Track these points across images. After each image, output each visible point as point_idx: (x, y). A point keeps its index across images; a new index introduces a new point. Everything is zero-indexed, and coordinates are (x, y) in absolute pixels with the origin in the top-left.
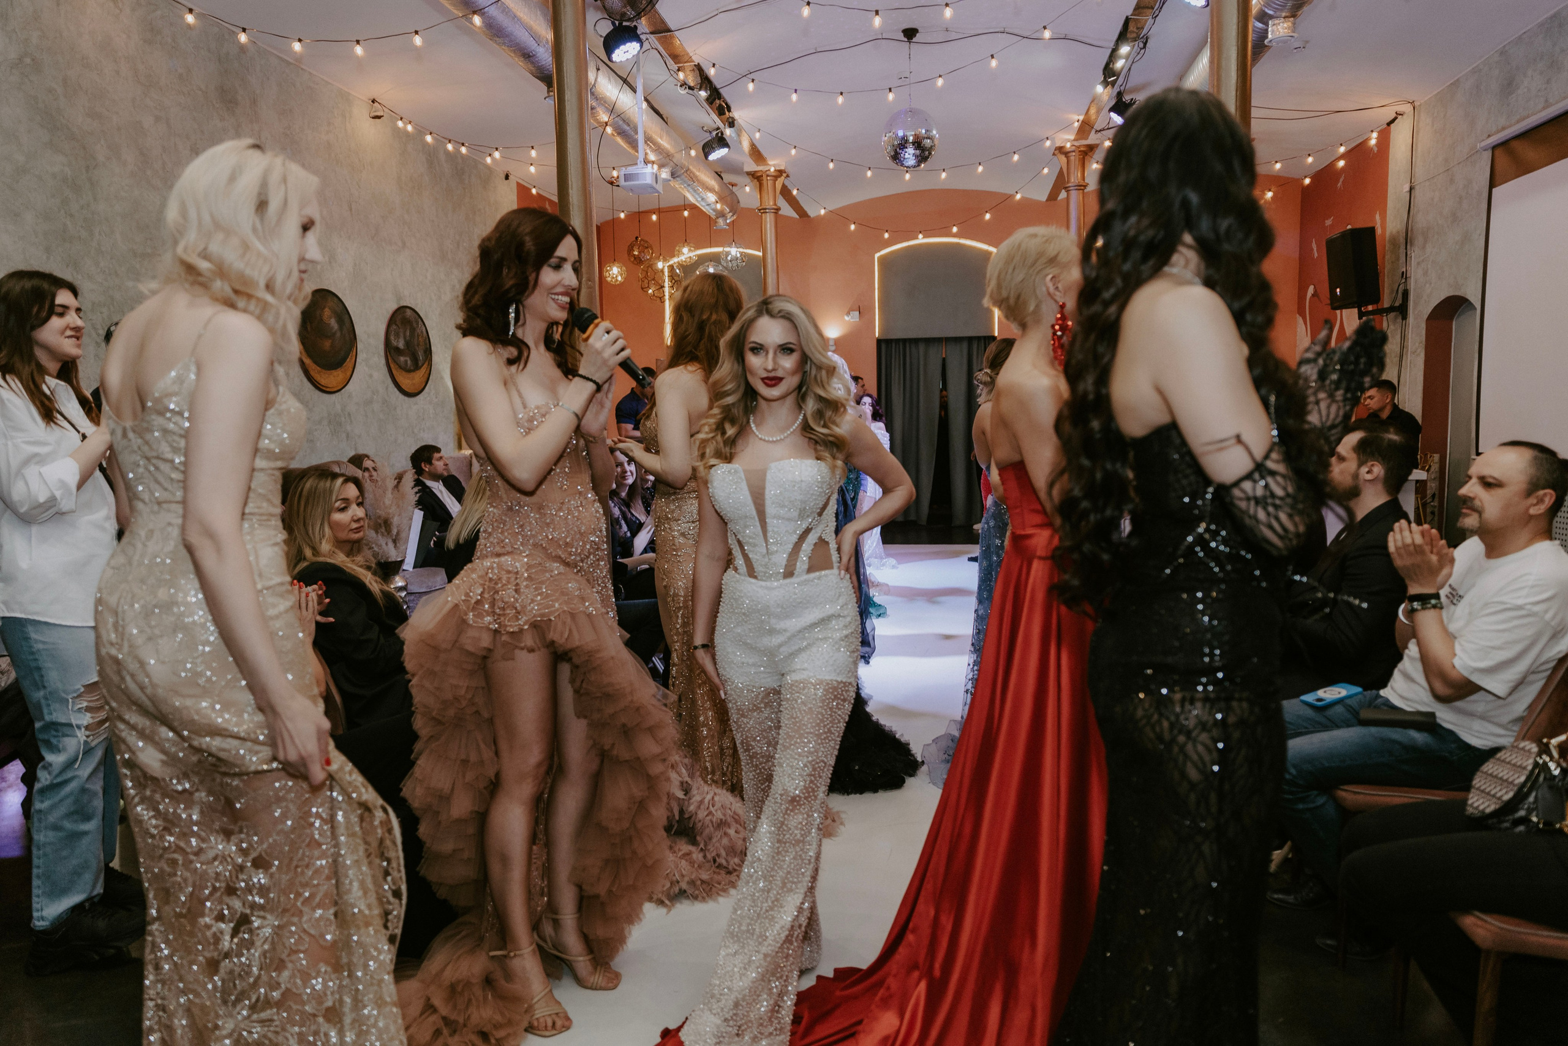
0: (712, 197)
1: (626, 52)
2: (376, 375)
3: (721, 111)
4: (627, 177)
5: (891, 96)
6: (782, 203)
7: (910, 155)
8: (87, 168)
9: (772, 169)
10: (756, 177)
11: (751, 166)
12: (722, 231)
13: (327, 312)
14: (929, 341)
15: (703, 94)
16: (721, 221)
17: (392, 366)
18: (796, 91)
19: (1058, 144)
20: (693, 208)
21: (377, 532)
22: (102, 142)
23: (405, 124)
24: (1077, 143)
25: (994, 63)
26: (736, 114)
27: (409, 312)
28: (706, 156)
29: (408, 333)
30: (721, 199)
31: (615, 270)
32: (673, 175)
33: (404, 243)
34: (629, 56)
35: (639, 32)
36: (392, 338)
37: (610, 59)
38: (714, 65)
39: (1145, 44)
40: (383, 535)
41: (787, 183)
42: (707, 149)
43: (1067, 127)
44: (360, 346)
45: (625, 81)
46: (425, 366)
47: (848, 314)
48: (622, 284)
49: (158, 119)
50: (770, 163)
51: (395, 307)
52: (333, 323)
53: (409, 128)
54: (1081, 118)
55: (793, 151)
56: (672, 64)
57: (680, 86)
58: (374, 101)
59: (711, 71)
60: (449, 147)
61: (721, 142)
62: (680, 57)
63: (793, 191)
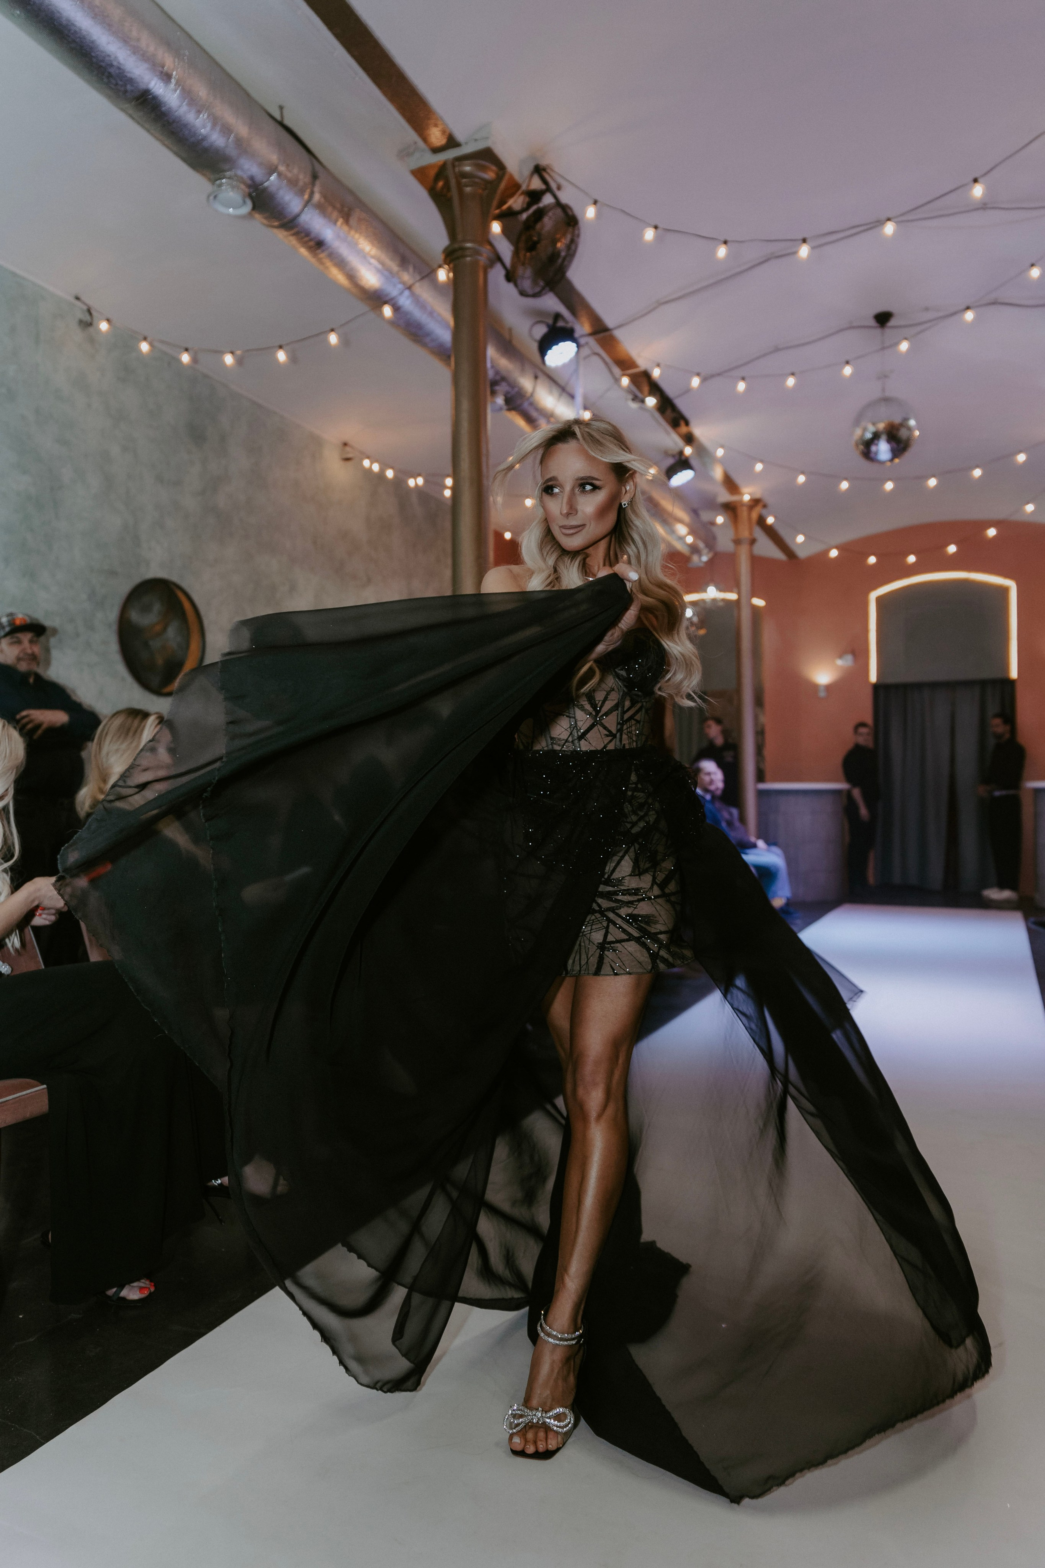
0: (682, 530)
1: (561, 353)
3: (675, 425)
5: (848, 371)
6: (759, 533)
7: (883, 449)
9: (746, 498)
10: (730, 509)
11: (724, 496)
12: (699, 570)
14: (934, 686)
15: (651, 401)
16: (695, 558)
18: (743, 380)
22: (69, 466)
23: (372, 463)
25: (969, 317)
26: (698, 431)
28: (668, 480)
30: (692, 532)
34: (566, 358)
35: (577, 335)
37: (544, 363)
38: (658, 365)
41: (764, 512)
42: (671, 472)
47: (840, 656)
49: (125, 449)
50: (745, 492)
53: (375, 467)
55: (759, 467)
56: (617, 371)
57: (633, 400)
58: (345, 444)
59: (656, 373)
60: (411, 483)
61: (683, 464)
62: (625, 364)
63: (770, 520)
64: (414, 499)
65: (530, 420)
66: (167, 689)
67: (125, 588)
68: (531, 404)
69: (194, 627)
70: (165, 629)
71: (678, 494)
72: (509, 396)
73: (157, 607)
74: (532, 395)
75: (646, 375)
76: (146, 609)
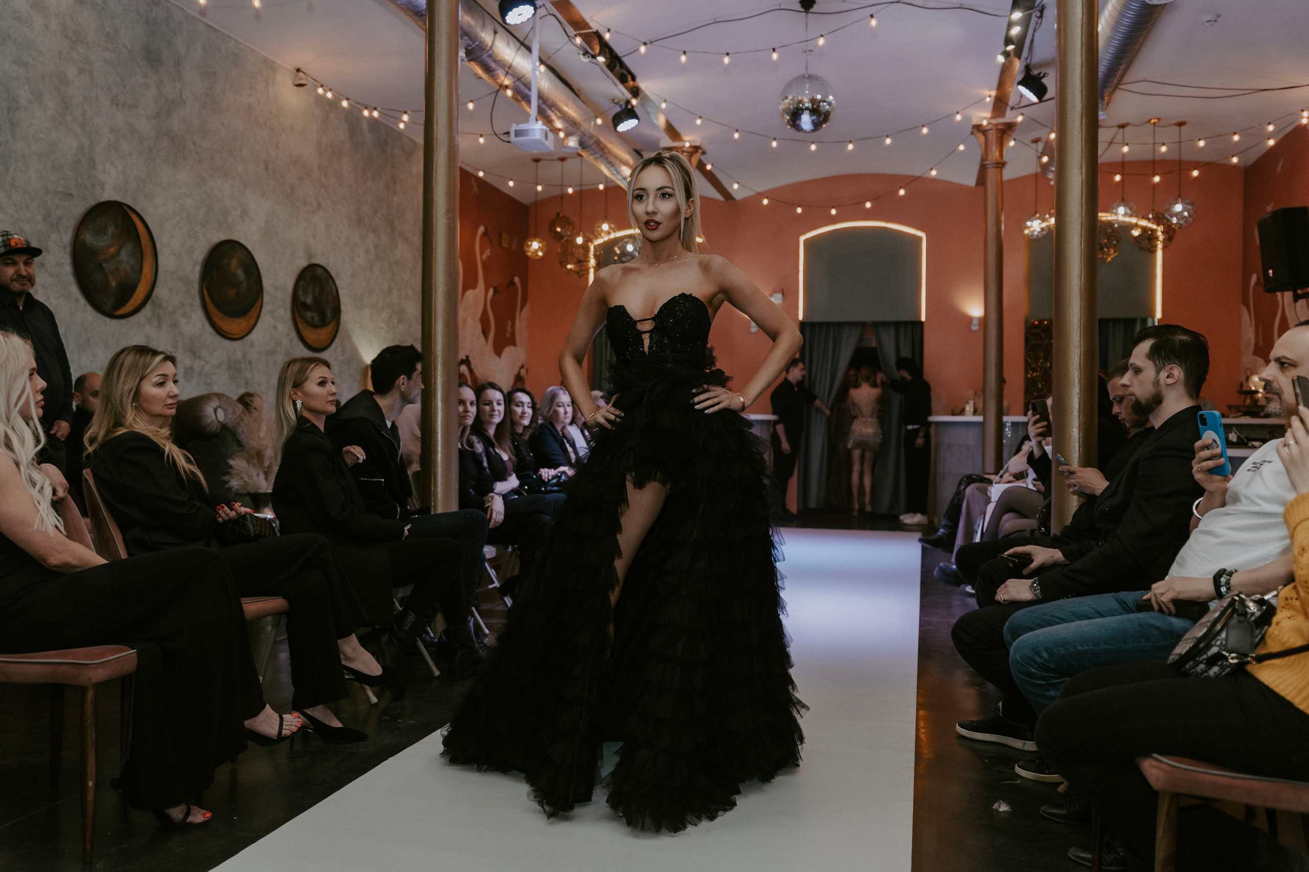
1: (519, 15)
2: (280, 327)
3: (623, 80)
4: (518, 133)
5: (775, 56)
8: (9, 110)
9: (687, 145)
11: (665, 141)
13: (234, 262)
15: (601, 59)
17: (298, 320)
18: (685, 53)
19: (975, 122)
20: (607, 180)
21: (248, 463)
22: (26, 87)
23: (325, 91)
24: (994, 121)
25: (874, 22)
26: (643, 84)
27: (319, 271)
28: (616, 126)
29: (317, 290)
31: (535, 245)
32: (582, 144)
33: (319, 205)
34: (524, 19)
36: (300, 293)
37: (504, 21)
38: (609, 30)
39: (1042, 12)
40: (254, 465)
41: (703, 158)
42: (618, 119)
43: (978, 102)
44: (266, 298)
45: (522, 44)
46: (333, 323)
48: (542, 258)
49: (81, 71)
50: (686, 138)
51: (304, 263)
52: (240, 273)
53: (329, 95)
54: (994, 93)
55: (699, 122)
56: (571, 31)
57: (584, 55)
58: (298, 70)
59: (607, 36)
60: (366, 113)
61: (629, 113)
62: (579, 24)
63: (709, 167)
64: (365, 126)
65: (488, 69)
66: (121, 312)
67: (79, 209)
68: (490, 56)
69: (148, 250)
70: (118, 252)
71: (624, 138)
72: (470, 48)
73: (111, 230)
74: (491, 47)
75: (598, 36)
76: (100, 232)
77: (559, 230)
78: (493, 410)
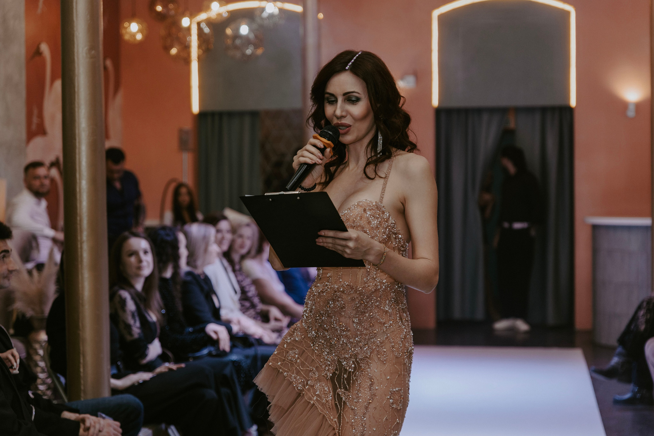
31: (134, 27)
47: (403, 78)
77: (159, 8)
78: (140, 261)
